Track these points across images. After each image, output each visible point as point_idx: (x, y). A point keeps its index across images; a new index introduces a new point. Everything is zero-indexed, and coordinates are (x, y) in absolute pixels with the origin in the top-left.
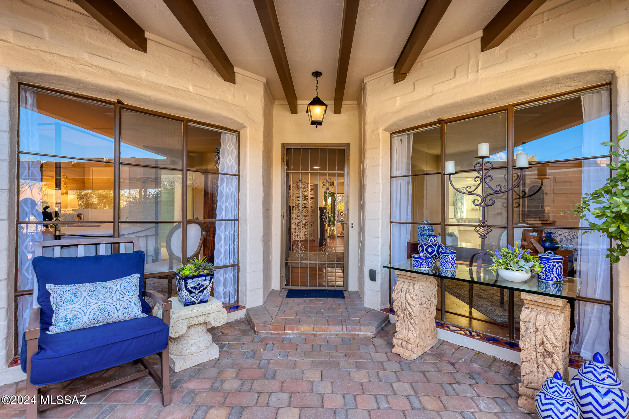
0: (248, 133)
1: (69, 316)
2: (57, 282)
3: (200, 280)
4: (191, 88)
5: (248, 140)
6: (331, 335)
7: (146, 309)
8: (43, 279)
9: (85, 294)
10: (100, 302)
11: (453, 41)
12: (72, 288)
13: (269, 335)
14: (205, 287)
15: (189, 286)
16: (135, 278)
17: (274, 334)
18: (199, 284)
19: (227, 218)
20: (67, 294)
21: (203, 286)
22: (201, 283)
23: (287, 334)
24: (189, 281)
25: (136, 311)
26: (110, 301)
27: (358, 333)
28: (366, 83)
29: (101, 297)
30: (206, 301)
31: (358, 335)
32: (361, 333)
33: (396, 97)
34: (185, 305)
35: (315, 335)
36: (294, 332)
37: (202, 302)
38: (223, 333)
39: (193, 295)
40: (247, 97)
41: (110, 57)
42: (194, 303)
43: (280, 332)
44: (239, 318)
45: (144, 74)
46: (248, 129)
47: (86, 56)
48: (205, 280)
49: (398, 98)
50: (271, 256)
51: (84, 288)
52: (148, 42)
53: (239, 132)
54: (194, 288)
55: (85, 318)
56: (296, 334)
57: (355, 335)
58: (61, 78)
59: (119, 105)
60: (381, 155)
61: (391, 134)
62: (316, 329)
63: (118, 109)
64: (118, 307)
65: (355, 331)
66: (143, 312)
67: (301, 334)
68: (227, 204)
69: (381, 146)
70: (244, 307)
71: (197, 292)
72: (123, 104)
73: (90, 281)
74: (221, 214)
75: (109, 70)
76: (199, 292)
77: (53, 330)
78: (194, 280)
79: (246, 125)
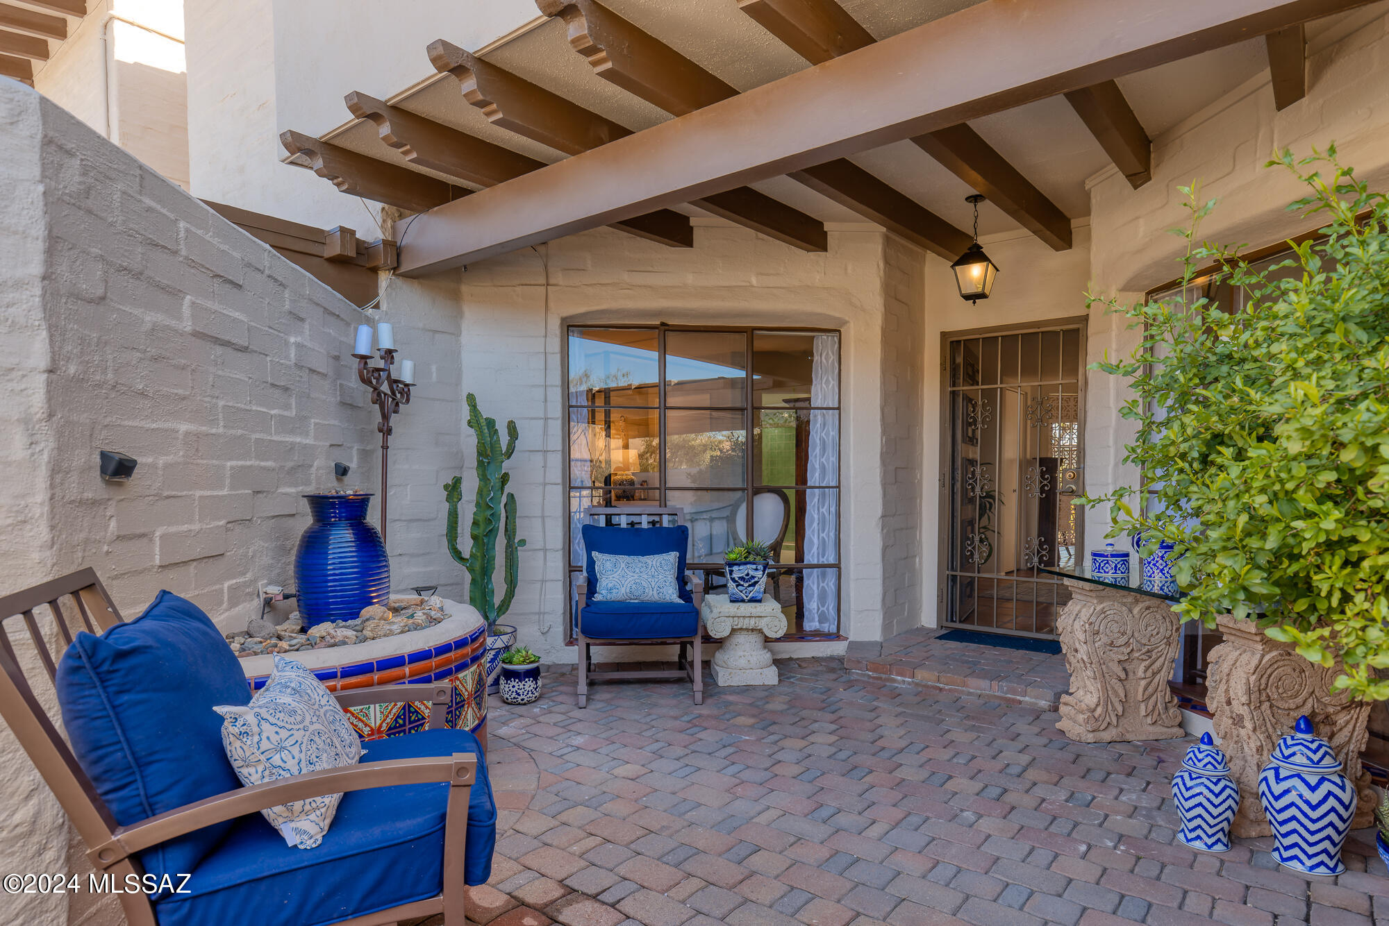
0: (852, 332)
1: (610, 585)
2: (602, 550)
3: (749, 569)
4: (754, 281)
5: (852, 344)
6: (969, 694)
7: (684, 594)
8: (590, 547)
9: (623, 565)
10: (636, 576)
11: (1225, 92)
12: (612, 558)
13: (866, 679)
14: (756, 579)
15: (735, 576)
16: (673, 556)
17: (874, 678)
18: (748, 575)
19: (824, 485)
20: (608, 563)
21: (753, 577)
22: (751, 573)
23: (894, 681)
24: (735, 568)
25: (670, 594)
26: (646, 577)
27: (1022, 699)
28: (1090, 189)
29: (637, 570)
30: (760, 601)
31: (1020, 702)
32: (1027, 699)
33: (1137, 218)
34: (731, 601)
35: (941, 690)
36: (907, 679)
37: (753, 600)
38: (800, 666)
39: (740, 588)
40: (850, 268)
41: (651, 269)
42: (743, 601)
43: (883, 676)
44: (835, 654)
45: (690, 279)
46: (852, 325)
47: (626, 277)
48: (756, 569)
49: (1141, 221)
50: (917, 560)
51: (623, 560)
52: (695, 229)
53: (839, 331)
54: (742, 578)
55: (623, 590)
56: (909, 683)
57: (1014, 701)
58: (603, 312)
59: (663, 328)
60: (1114, 346)
61: (1148, 293)
62: (942, 679)
63: (662, 333)
64: (653, 584)
65: (1014, 692)
66: (680, 597)
67: (917, 684)
68: (823, 460)
69: (1114, 327)
70: (846, 639)
71: (746, 585)
72: (668, 325)
73: (629, 554)
74: (814, 478)
75: (650, 287)
76: (750, 586)
77: (598, 598)
78: (741, 567)
79: (847, 319)
